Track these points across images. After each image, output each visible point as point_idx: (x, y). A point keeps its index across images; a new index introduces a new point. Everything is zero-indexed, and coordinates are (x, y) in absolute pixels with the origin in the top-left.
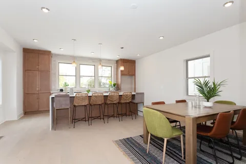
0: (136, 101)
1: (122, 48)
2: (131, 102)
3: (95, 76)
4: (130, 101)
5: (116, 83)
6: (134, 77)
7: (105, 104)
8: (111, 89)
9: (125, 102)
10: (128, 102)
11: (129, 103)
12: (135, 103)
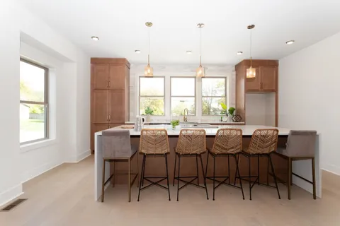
0: (289, 152)
1: (252, 27)
2: (274, 152)
3: (195, 96)
4: (273, 149)
5: (234, 107)
6: (274, 94)
7: (209, 152)
8: (225, 119)
9: (259, 152)
10: (266, 151)
11: (268, 155)
12: (286, 158)
